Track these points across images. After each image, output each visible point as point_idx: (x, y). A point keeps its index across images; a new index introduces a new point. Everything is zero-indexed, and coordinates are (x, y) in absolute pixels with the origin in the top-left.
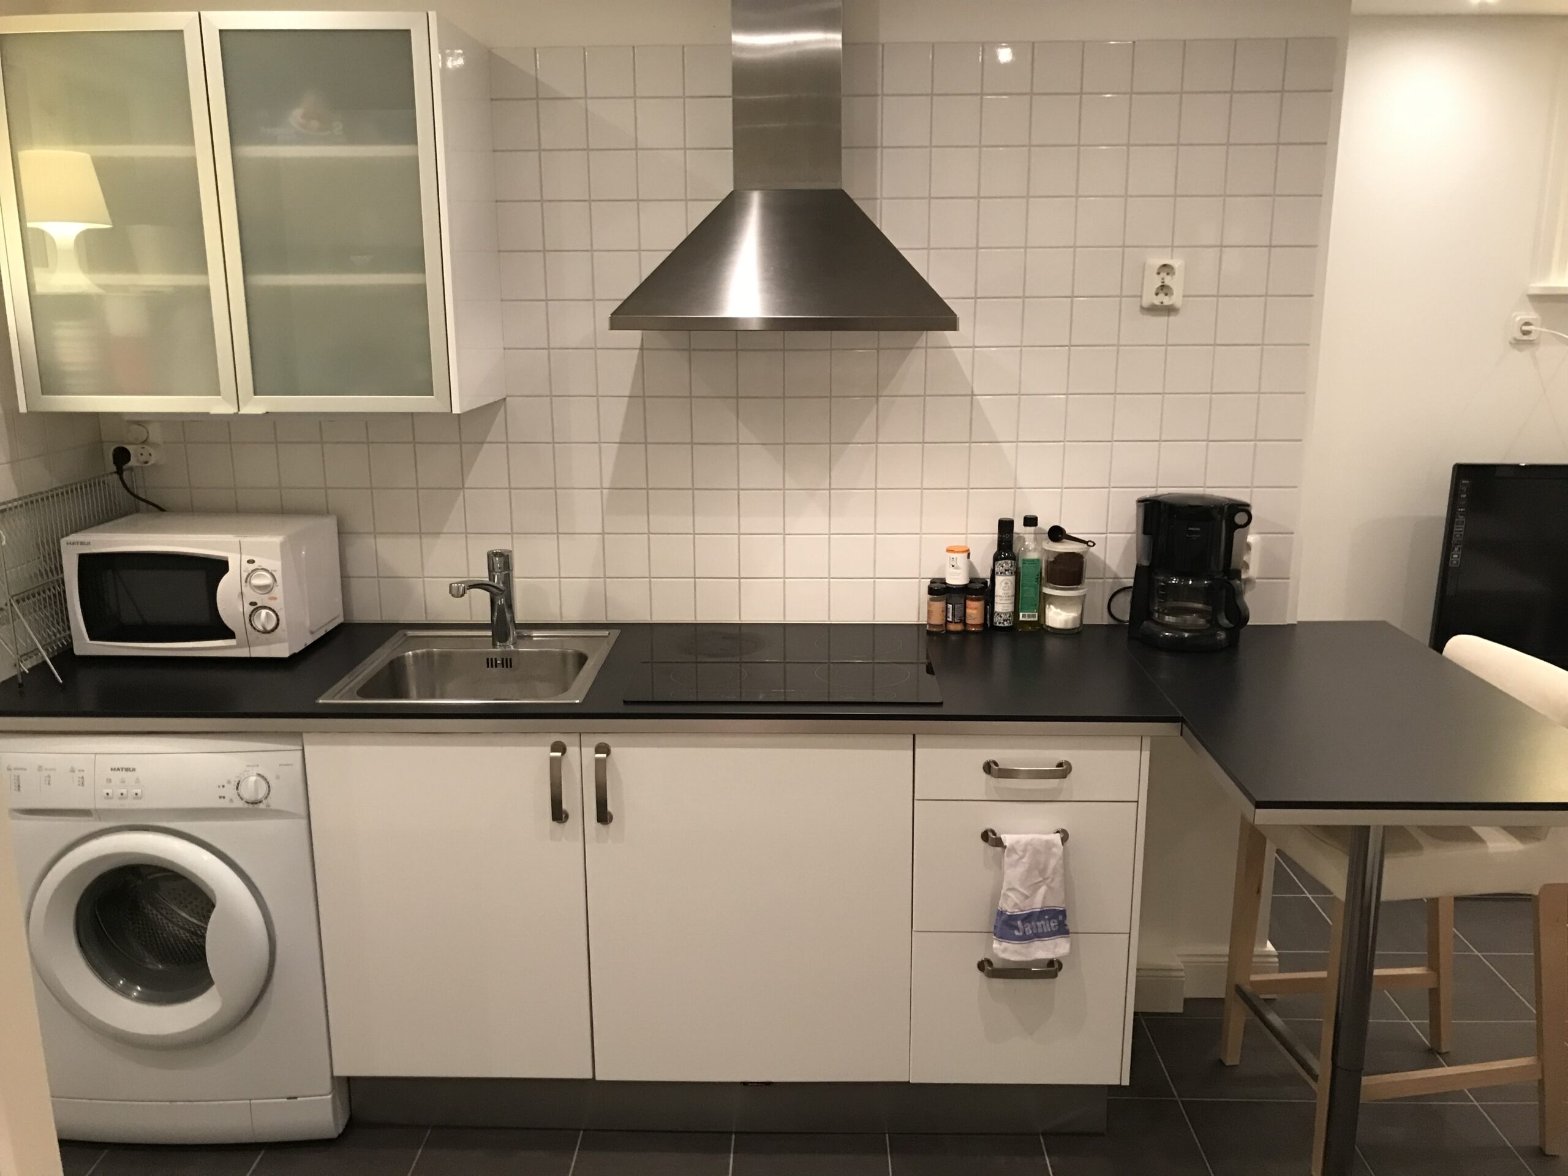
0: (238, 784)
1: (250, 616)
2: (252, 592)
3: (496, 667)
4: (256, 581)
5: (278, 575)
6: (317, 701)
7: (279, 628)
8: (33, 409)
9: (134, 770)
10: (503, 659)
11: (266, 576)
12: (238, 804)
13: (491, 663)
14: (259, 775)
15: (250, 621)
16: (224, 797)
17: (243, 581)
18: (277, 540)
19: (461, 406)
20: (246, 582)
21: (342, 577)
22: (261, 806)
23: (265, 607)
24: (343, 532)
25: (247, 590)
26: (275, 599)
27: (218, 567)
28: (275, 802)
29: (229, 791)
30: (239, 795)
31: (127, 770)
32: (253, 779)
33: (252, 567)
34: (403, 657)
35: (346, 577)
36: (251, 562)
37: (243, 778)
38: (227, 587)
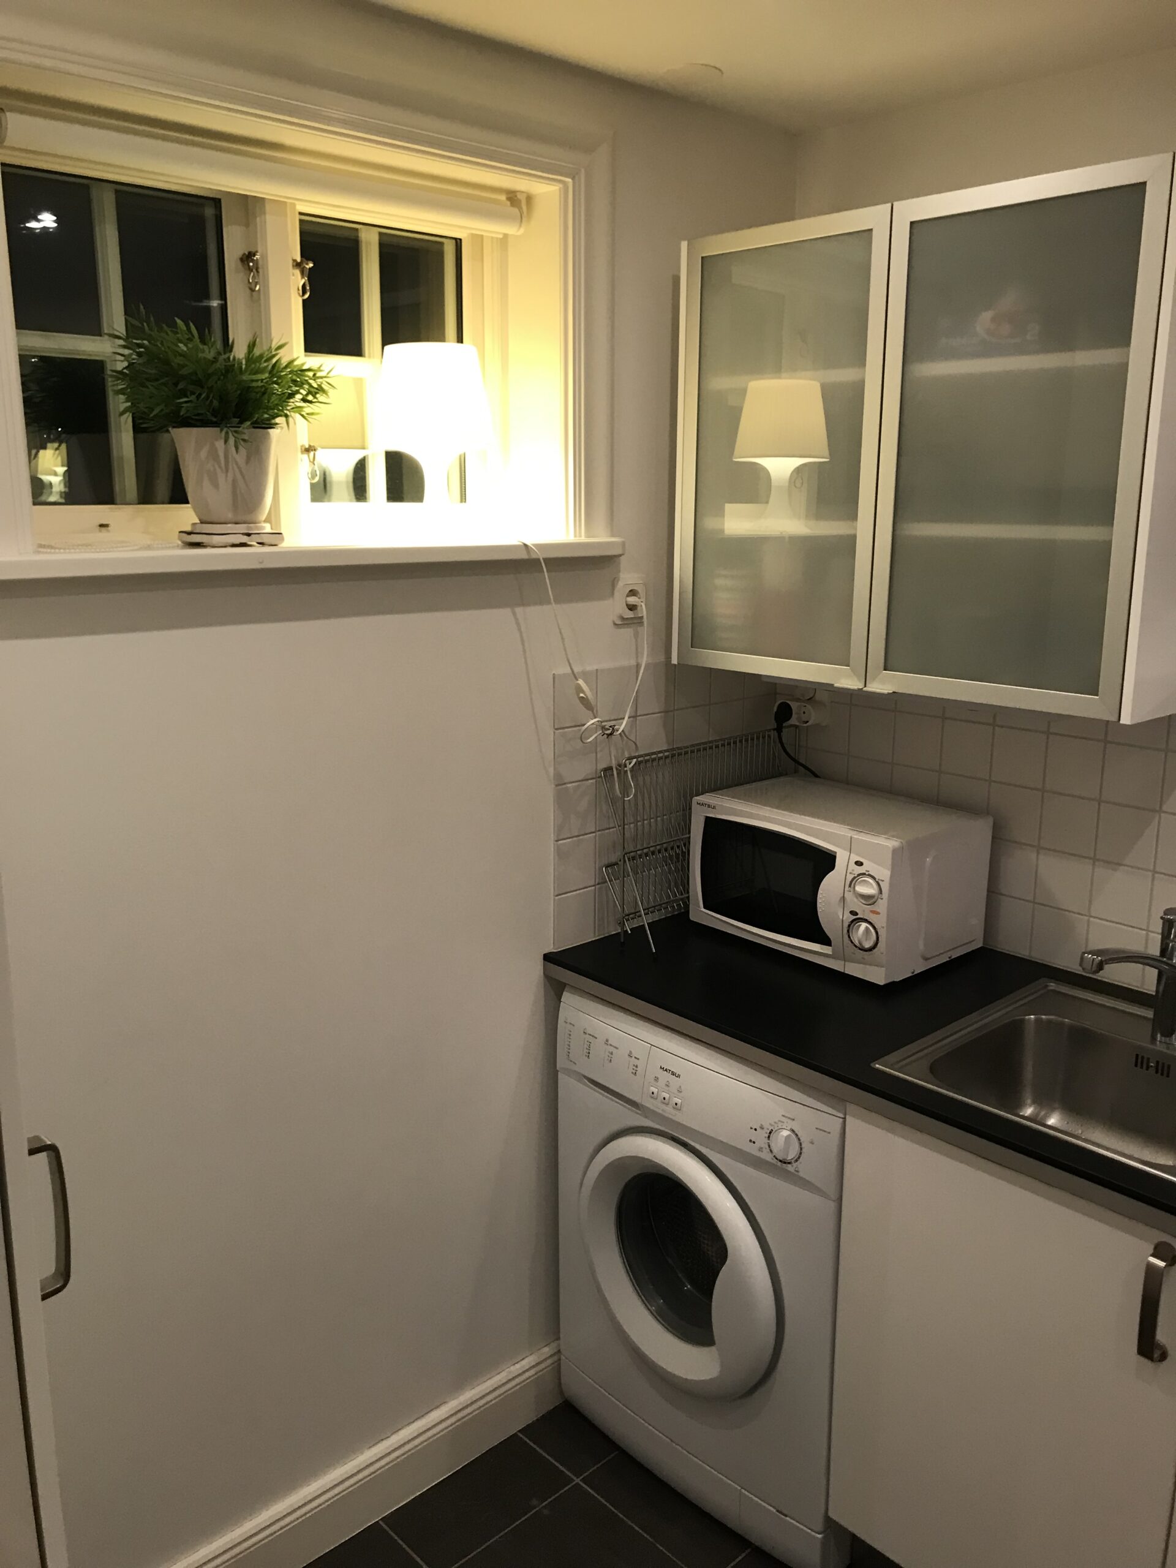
0: (770, 1133)
1: (849, 926)
2: (856, 900)
3: (1147, 1069)
4: (861, 889)
5: (885, 887)
6: (872, 1065)
7: (876, 949)
8: (681, 663)
9: (679, 1076)
10: (1158, 1062)
11: (871, 884)
12: (766, 1156)
13: (1140, 1061)
14: (793, 1131)
15: (848, 931)
16: (754, 1143)
17: (848, 883)
18: (888, 843)
19: (1133, 716)
20: (850, 886)
21: (988, 891)
22: (790, 1168)
23: (866, 921)
24: (999, 841)
25: (849, 896)
26: (878, 913)
27: (825, 861)
28: (804, 1169)
29: (761, 1138)
30: (769, 1146)
31: (673, 1074)
32: (785, 1133)
33: (861, 870)
34: (1022, 1021)
35: (993, 892)
36: (859, 864)
37: (776, 1129)
38: (830, 887)
